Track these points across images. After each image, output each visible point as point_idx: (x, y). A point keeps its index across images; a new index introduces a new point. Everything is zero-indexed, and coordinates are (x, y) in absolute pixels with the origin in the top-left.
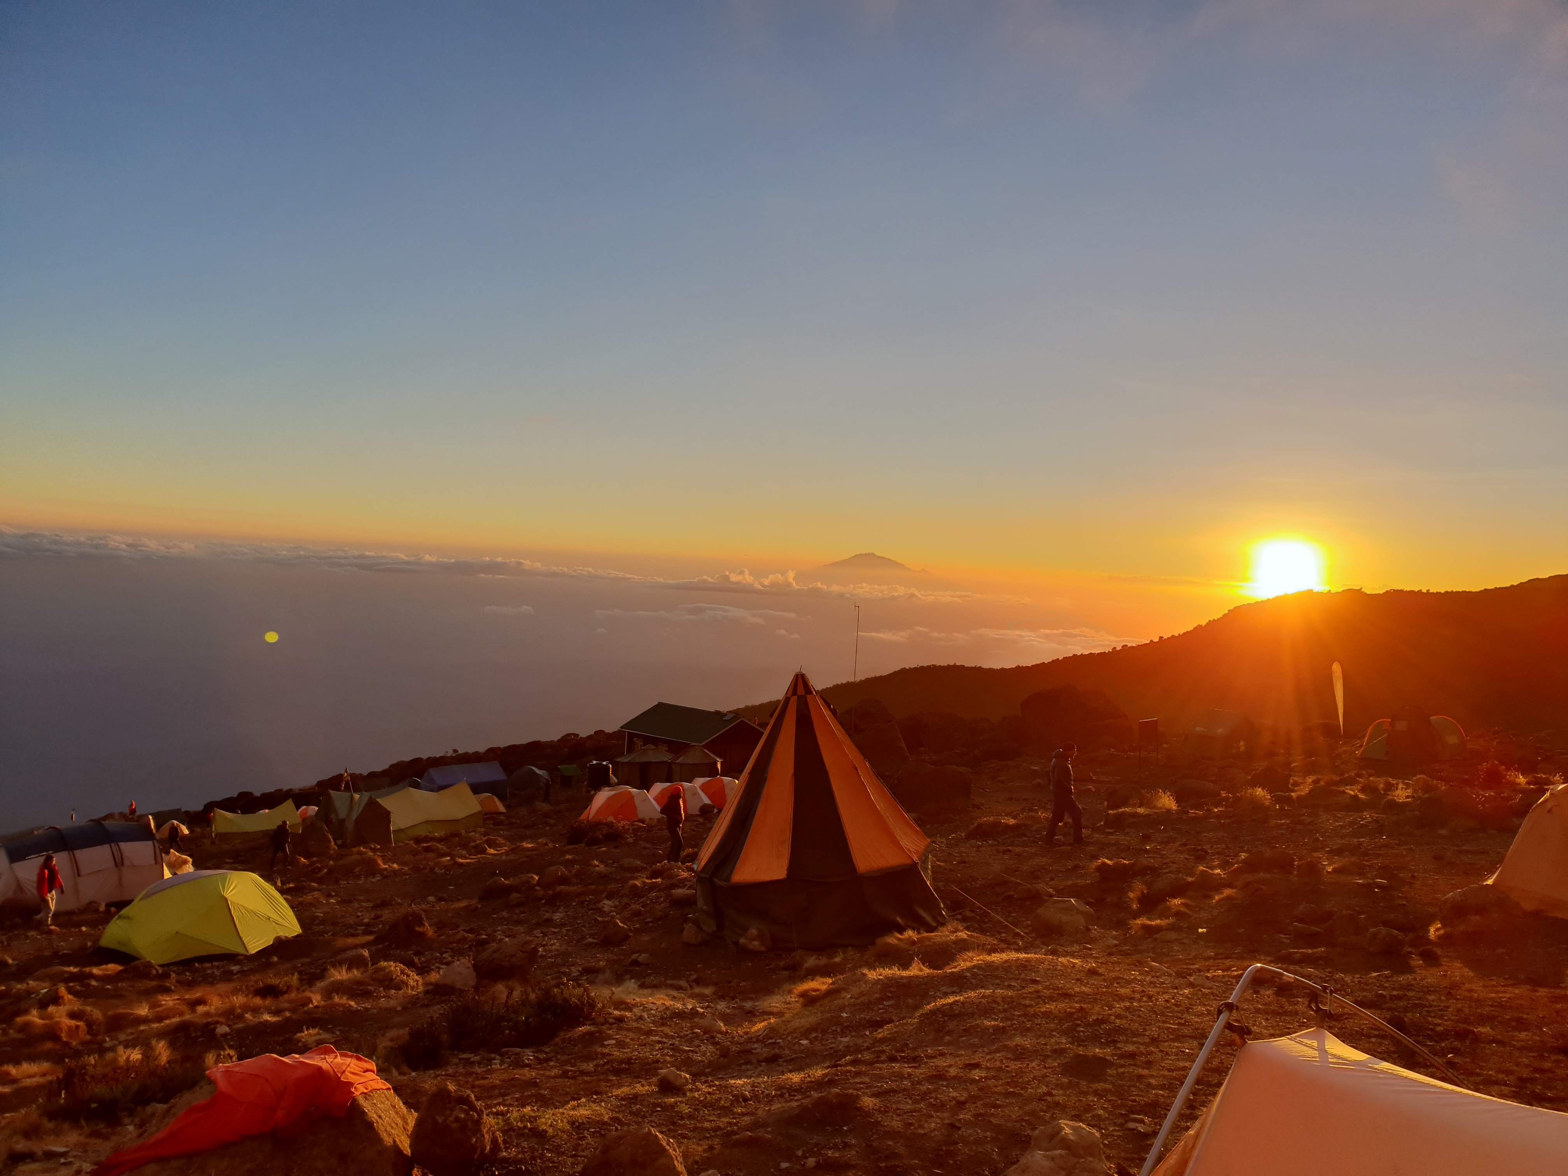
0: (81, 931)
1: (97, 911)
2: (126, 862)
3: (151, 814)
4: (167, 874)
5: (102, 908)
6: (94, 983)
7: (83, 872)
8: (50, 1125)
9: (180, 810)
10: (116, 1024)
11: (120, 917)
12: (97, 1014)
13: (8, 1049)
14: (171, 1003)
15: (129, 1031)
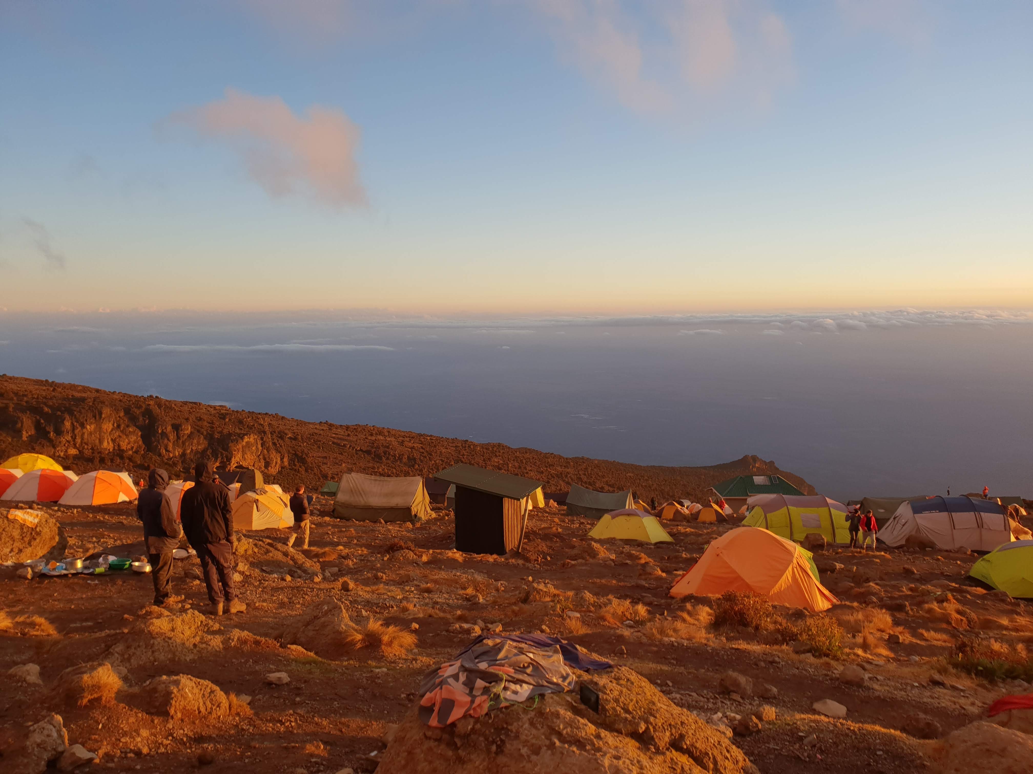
0: (956, 563)
1: (965, 553)
2: (985, 526)
3: (999, 498)
4: (1013, 539)
5: (969, 552)
6: (969, 596)
7: (956, 528)
8: (954, 671)
9: (1020, 497)
10: (987, 625)
11: (984, 559)
12: (973, 615)
13: (921, 621)
14: (1024, 623)
15: (996, 632)
